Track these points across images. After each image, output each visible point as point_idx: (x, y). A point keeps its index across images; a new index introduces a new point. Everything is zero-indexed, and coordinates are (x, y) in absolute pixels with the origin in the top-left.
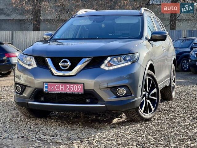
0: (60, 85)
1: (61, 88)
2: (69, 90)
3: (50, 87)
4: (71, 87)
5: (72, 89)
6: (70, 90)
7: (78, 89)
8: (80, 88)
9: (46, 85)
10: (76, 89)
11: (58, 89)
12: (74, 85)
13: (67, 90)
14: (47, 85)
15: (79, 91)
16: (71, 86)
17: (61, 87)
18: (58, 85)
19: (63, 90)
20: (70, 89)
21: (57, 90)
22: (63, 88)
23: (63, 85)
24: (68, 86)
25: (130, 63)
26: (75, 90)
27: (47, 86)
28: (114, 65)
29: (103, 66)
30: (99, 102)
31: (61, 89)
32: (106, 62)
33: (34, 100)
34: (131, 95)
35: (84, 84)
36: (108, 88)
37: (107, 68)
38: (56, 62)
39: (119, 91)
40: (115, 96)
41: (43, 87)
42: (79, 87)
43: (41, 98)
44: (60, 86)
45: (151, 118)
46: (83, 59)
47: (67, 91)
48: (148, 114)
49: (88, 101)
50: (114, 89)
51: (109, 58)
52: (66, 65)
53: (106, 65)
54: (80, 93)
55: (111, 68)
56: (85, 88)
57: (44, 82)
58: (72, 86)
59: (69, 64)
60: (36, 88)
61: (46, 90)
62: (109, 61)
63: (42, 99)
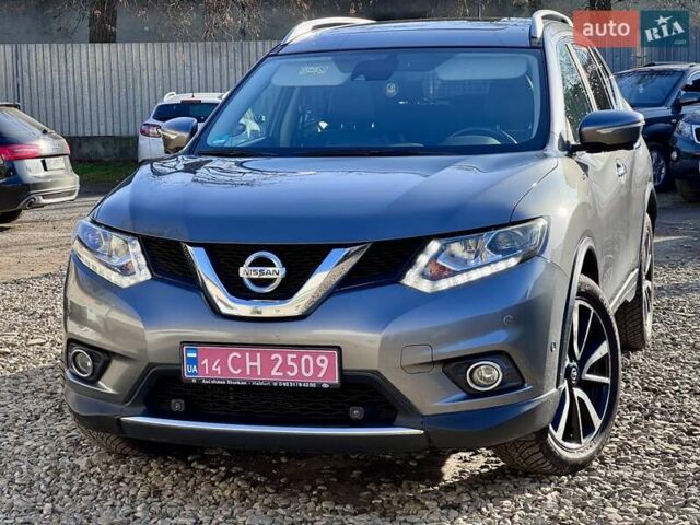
0: (248, 355)
1: (249, 364)
2: (281, 374)
3: (205, 361)
4: (290, 363)
5: (292, 369)
6: (285, 375)
7: (317, 369)
8: (325, 366)
9: (189, 355)
10: (307, 371)
11: (239, 371)
12: (300, 356)
13: (274, 373)
14: (195, 355)
15: (321, 375)
16: (290, 357)
17: (251, 361)
18: (239, 356)
19: (259, 373)
20: (284, 367)
21: (232, 370)
22: (258, 364)
23: (258, 355)
24: (277, 359)
25: (513, 262)
26: (306, 375)
27: (196, 358)
28: (454, 274)
29: (411, 279)
30: (399, 418)
31: (248, 368)
32: (423, 260)
33: (143, 408)
34: (522, 386)
35: (339, 349)
36: (433, 363)
37: (425, 286)
38: (226, 261)
39: (475, 375)
40: (463, 394)
41: (178, 362)
42: (322, 361)
43: (173, 401)
44: (248, 358)
45: (591, 458)
46: (334, 251)
47: (276, 375)
48: (580, 443)
49: (356, 413)
50: (455, 369)
51: (434, 246)
52: (269, 276)
53: (423, 275)
54: (325, 386)
55: (444, 284)
56: (345, 367)
57: (183, 343)
58: (292, 360)
59: (277, 271)
60: (151, 366)
61: (189, 372)
62: (436, 257)
63: (177, 405)
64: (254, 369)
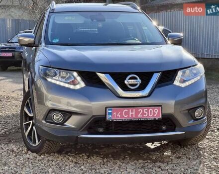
0: (130, 110)
1: (130, 113)
3: (115, 113)
6: (143, 116)
7: (154, 113)
9: (109, 111)
11: (127, 116)
12: (149, 109)
15: (155, 116)
16: (145, 110)
18: (127, 111)
19: (134, 116)
20: (143, 113)
21: (124, 116)
22: (134, 113)
23: (134, 110)
24: (140, 111)
26: (150, 116)
27: (111, 113)
29: (177, 83)
30: (176, 128)
31: (130, 115)
36: (187, 110)
40: (193, 120)
41: (105, 114)
42: (156, 111)
43: (99, 129)
46: (155, 74)
47: (140, 117)
49: (164, 128)
50: (192, 111)
54: (157, 119)
55: (187, 84)
56: (163, 112)
60: (93, 116)
61: (109, 118)
64: (132, 115)
